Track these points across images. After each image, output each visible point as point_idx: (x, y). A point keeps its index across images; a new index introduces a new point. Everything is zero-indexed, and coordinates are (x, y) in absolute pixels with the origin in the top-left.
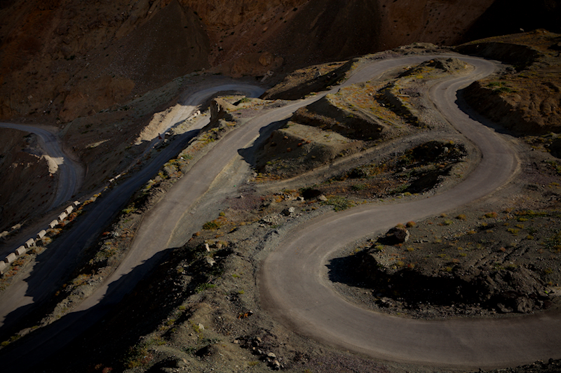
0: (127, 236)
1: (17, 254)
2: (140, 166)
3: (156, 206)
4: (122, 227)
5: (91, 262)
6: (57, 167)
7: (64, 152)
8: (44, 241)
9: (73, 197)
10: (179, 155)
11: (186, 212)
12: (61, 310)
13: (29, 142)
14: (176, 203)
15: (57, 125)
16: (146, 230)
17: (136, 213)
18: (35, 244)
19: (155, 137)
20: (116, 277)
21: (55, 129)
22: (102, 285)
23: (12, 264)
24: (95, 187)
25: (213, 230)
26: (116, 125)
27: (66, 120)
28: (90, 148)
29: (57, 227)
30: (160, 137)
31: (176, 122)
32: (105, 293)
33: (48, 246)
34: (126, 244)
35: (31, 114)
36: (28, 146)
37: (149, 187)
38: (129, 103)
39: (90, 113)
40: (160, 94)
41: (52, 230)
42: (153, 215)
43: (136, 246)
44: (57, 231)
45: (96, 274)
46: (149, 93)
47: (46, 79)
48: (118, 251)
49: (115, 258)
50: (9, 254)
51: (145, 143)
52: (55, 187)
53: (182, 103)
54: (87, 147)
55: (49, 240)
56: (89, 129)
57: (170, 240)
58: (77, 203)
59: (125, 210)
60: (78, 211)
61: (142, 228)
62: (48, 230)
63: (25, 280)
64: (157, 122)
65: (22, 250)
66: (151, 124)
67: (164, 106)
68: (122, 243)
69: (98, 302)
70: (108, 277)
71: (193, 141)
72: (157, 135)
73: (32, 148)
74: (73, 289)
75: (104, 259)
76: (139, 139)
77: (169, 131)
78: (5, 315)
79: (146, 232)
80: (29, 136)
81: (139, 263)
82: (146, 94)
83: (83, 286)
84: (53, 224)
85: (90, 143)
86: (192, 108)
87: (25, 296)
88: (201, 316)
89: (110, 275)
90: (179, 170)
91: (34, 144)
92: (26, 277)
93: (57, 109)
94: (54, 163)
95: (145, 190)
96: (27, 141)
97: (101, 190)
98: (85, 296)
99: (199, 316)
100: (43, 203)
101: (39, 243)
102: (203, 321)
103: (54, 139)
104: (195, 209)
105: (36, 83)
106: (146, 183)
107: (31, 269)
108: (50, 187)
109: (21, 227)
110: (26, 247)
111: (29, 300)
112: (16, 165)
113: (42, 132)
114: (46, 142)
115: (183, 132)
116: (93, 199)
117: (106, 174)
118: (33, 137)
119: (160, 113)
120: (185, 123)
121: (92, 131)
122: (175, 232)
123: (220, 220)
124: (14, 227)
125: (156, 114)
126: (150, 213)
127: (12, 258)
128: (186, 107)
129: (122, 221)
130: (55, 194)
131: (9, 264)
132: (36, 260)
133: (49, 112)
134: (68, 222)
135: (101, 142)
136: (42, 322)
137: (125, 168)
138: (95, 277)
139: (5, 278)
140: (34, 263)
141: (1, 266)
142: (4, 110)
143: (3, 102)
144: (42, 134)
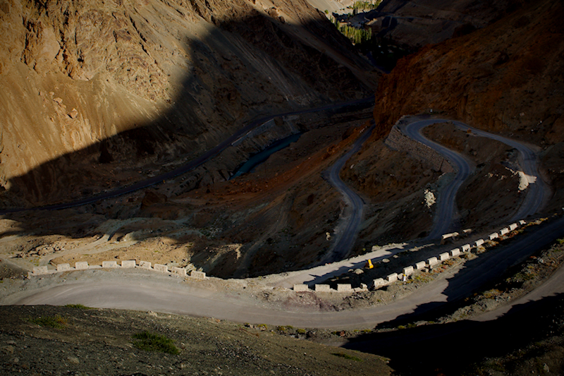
0: (551, 266)
1: (451, 254)
4: (550, 255)
5: (508, 280)
6: (527, 184)
7: (539, 172)
8: (478, 249)
12: (459, 315)
13: (510, 156)
15: (541, 146)
18: (469, 250)
20: (523, 301)
21: (538, 148)
22: (507, 304)
23: (443, 263)
27: (551, 142)
29: (495, 240)
32: (506, 312)
33: (480, 255)
34: (547, 273)
35: (519, 130)
36: (508, 160)
41: (490, 241)
43: (556, 277)
44: (494, 243)
45: (508, 292)
47: (541, 100)
48: (536, 277)
49: (531, 283)
50: (445, 252)
55: (483, 250)
58: (522, 222)
59: (559, 240)
60: (520, 231)
62: (487, 241)
63: (448, 280)
65: (456, 252)
68: (544, 271)
69: (496, 318)
70: (516, 299)
73: (510, 163)
74: (480, 300)
75: (521, 280)
78: (418, 304)
80: (511, 151)
81: (551, 294)
83: (489, 300)
84: (492, 237)
87: (442, 293)
89: (520, 297)
91: (513, 160)
92: (450, 277)
93: (544, 130)
94: (526, 180)
96: (508, 155)
97: (550, 215)
98: (487, 309)
101: (474, 250)
103: (534, 158)
105: (531, 102)
107: (457, 272)
108: (515, 202)
109: (472, 233)
110: (461, 250)
111: (446, 301)
112: (491, 175)
113: (524, 148)
114: (525, 160)
116: (538, 222)
118: (515, 152)
124: (465, 231)
127: (445, 256)
129: (552, 250)
131: (441, 261)
132: (465, 264)
133: (536, 132)
134: (507, 237)
136: (439, 319)
138: (505, 295)
139: (432, 272)
140: (461, 267)
141: (433, 261)
142: (496, 122)
143: (496, 115)
144: (524, 151)
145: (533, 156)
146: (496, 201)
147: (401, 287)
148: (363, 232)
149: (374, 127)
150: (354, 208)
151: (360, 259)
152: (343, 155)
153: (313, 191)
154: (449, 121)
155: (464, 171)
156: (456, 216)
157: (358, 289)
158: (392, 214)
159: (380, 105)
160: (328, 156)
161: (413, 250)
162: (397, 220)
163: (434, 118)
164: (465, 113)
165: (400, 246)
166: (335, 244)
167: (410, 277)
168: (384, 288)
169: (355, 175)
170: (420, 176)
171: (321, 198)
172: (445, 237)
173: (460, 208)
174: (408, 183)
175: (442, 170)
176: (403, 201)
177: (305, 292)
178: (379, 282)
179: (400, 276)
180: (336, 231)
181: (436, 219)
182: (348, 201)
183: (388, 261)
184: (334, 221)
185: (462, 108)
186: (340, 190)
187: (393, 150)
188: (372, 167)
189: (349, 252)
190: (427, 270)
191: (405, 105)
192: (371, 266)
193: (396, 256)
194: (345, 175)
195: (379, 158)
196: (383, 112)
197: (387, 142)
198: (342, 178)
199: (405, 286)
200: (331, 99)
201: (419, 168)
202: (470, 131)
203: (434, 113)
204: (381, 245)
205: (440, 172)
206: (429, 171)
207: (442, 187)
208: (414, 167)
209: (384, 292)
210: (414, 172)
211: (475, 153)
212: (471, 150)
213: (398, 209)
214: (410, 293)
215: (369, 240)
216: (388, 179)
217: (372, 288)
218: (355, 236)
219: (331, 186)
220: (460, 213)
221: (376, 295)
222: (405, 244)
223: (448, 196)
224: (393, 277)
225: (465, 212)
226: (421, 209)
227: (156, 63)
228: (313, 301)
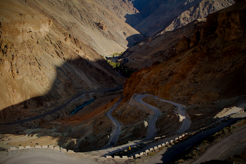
0: (202, 151)
2: (214, 126)
3: (216, 143)
4: (201, 147)
5: (186, 156)
6: (182, 119)
7: (186, 115)
8: (172, 144)
9: (186, 131)
10: (231, 126)
11: (228, 148)
13: (175, 109)
14: (225, 144)
15: (186, 105)
16: (210, 150)
17: (207, 143)
18: (168, 144)
19: (222, 117)
21: (185, 106)
23: (159, 148)
24: (194, 130)
25: (238, 158)
26: (208, 109)
27: (190, 104)
28: (196, 116)
29: (177, 140)
30: (224, 117)
31: (232, 113)
33: (173, 146)
34: (201, 153)
35: (178, 99)
37: (215, 135)
38: (215, 102)
39: (199, 103)
40: (228, 101)
42: (214, 146)
43: (204, 155)
45: (187, 160)
46: (224, 100)
47: (186, 89)
48: (197, 155)
49: (195, 157)
50: (159, 144)
51: (218, 118)
53: (237, 106)
54: (195, 115)
55: (174, 144)
56: (197, 109)
57: (219, 157)
58: (186, 134)
59: (204, 141)
61: (209, 149)
62: (174, 140)
63: (162, 155)
64: (224, 112)
65: (163, 145)
66: (222, 112)
67: (229, 106)
68: (199, 152)
71: (239, 122)
72: (223, 116)
73: (175, 111)
75: (191, 156)
76: (216, 116)
77: (229, 116)
79: (210, 151)
80: (175, 107)
81: (204, 161)
82: (223, 100)
84: (176, 139)
85: (196, 114)
86: (240, 109)
89: (192, 162)
90: (229, 132)
91: (177, 110)
93: (187, 100)
94: (182, 118)
95: (213, 136)
96: (174, 108)
97: (196, 131)
100: (175, 131)
101: (170, 144)
103: (184, 110)
104: (232, 148)
105: (182, 89)
106: (214, 133)
107: (165, 152)
108: (178, 126)
109: (165, 137)
110: (165, 144)
111: (162, 162)
112: (169, 116)
113: (180, 106)
114: (181, 110)
115: (234, 117)
116: (193, 134)
117: (200, 126)
118: (177, 107)
119: (227, 108)
120: (236, 114)
121: (198, 110)
122: (221, 154)
123: (242, 155)
124: (163, 136)
125: (225, 108)
126: (213, 145)
127: (160, 146)
128: (238, 108)
129: (201, 145)
130: (180, 129)
132: (167, 149)
133: (184, 100)
134: (182, 139)
135: (200, 114)
137: (207, 126)
138: (186, 161)
139: (156, 152)
140: (167, 150)
141: (156, 148)
142: (169, 96)
143: (169, 94)
144: (180, 107)
145: (184, 109)
146: (171, 125)
147: (145, 157)
148: (121, 136)
149: (123, 97)
150: (117, 127)
151: (124, 146)
152: (112, 107)
153: (102, 120)
154: (152, 96)
155: (158, 114)
156: (156, 130)
157: (130, 158)
158: (132, 129)
159: (125, 90)
160: (106, 108)
161: (145, 143)
162: (134, 131)
163: (146, 95)
164: (157, 93)
165: (138, 141)
166: (111, 140)
167: (148, 154)
168: (139, 158)
169: (117, 115)
170: (141, 115)
171: (105, 123)
172: (156, 138)
173: (157, 127)
174: (137, 118)
175: (149, 113)
176: (136, 124)
177: (110, 159)
178: (137, 155)
179: (144, 153)
180: (111, 135)
181: (148, 131)
182: (115, 124)
183: (136, 147)
184: (110, 131)
185: (156, 91)
186: (112, 120)
187: (131, 106)
188: (124, 112)
189: (116, 142)
190: (154, 151)
191: (135, 90)
192: (130, 149)
193: (139, 145)
194: (114, 115)
195: (126, 109)
196: (126, 92)
197: (129, 103)
198: (113, 116)
199: (147, 157)
200: (105, 87)
201: (141, 113)
202: (160, 100)
203: (146, 93)
204: (132, 140)
205: (149, 114)
206: (145, 114)
207: (150, 120)
208: (139, 112)
209: (139, 159)
210: (139, 114)
211: (162, 108)
212: (160, 107)
213: (134, 127)
214: (149, 160)
215: (124, 138)
216: (130, 116)
217: (134, 157)
218: (118, 137)
219: (109, 119)
220: (157, 129)
221: (137, 160)
222: (140, 141)
223: (152, 123)
224: (142, 154)
225: (159, 129)
226: (143, 127)
227: (44, 73)
228: (113, 162)
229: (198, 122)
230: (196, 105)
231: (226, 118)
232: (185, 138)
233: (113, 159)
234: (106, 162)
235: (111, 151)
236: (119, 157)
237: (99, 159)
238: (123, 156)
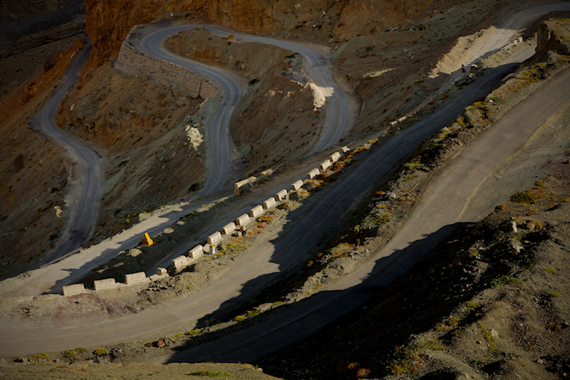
0: (407, 200)
1: (264, 207)
2: (433, 107)
3: (449, 163)
4: (401, 186)
5: (357, 228)
6: (324, 99)
7: (335, 81)
8: (299, 194)
9: (341, 141)
10: (488, 97)
11: (490, 175)
12: (311, 287)
13: (293, 64)
14: (477, 162)
15: (329, 45)
16: (433, 194)
17: (422, 169)
18: (287, 197)
19: (456, 69)
20: (387, 251)
21: (326, 49)
22: (367, 260)
23: (257, 220)
24: (371, 130)
25: (525, 205)
26: (405, 50)
27: (341, 38)
28: (369, 78)
29: (317, 177)
30: (463, 70)
31: (488, 51)
32: (370, 272)
33: (305, 201)
34: (404, 210)
35: (297, 27)
36: (290, 69)
37: (442, 136)
38: (425, 21)
39: (373, 31)
40: (470, 11)
41: (311, 181)
42: (444, 175)
43: (418, 214)
44: (317, 183)
45: (362, 244)
46: (454, 8)
48: (393, 218)
49: (388, 227)
50: (255, 205)
51: (444, 77)
52: (319, 125)
53: (498, 25)
54: (365, 76)
55: (306, 194)
56: (370, 53)
57: (464, 210)
58: (345, 149)
59: (407, 165)
60: (347, 160)
61: (427, 191)
62: (306, 181)
63: (272, 242)
64: (461, 49)
65: (271, 203)
66: (455, 51)
67: (473, 28)
68: (400, 208)
69: (360, 282)
70: (376, 251)
71: (510, 78)
72: (460, 67)
73: (294, 73)
74: (331, 260)
75: (374, 226)
76: (435, 71)
77: (478, 62)
78: (243, 283)
79: (432, 197)
80: (293, 56)
81: (418, 237)
82: (450, 10)
83: (343, 259)
84: (313, 174)
85: (369, 71)
86: (511, 33)
87: (271, 261)
88: (496, 319)
89: (380, 248)
90: (486, 117)
91: (298, 67)
92: (273, 238)
93: (330, 24)
94: (321, 94)
95: (436, 140)
96: (289, 63)
97: (378, 135)
98: (345, 272)
99: (493, 319)
100: (303, 145)
101: (294, 197)
102: (498, 326)
103: (324, 63)
104: (502, 172)
106: (438, 131)
107: (280, 229)
108: (313, 125)
109: (274, 174)
110: (277, 199)
111: (275, 268)
112: (273, 93)
113: (309, 52)
114: (313, 66)
115: (495, 65)
116: (367, 146)
117: (387, 114)
118: (297, 58)
119: (467, 37)
120: (500, 53)
121: (373, 55)
122: (472, 201)
123: (535, 191)
124: (264, 173)
125: (461, 38)
126: (440, 172)
127: (258, 211)
128: (503, 30)
129: (402, 179)
130: (319, 135)
131: (254, 219)
132: (288, 217)
133: (320, 27)
134: (332, 172)
135: (384, 71)
136: (287, 297)
137: (412, 108)
138: (360, 249)
139: (247, 235)
140: (285, 221)
141: (244, 220)
142: (264, 20)
143: (263, 10)
144: (309, 54)
145: (323, 60)
146: (287, 127)
147: (213, 263)
148: (107, 198)
149: (90, 48)
150: (86, 165)
151: (126, 235)
152: (54, 93)
153: (20, 151)
154: (199, 26)
155: (232, 93)
156: (235, 155)
157: (155, 277)
158: (145, 165)
159: (94, 15)
160: (28, 98)
161: (201, 210)
162: (153, 172)
163: (178, 26)
164: (219, 13)
165: (177, 208)
166: (71, 221)
167: (219, 248)
168: (190, 269)
169: (79, 119)
170: (173, 107)
171: (34, 159)
172: (239, 185)
173: (237, 143)
174: (157, 120)
175: (202, 95)
176: (156, 146)
177: (81, 295)
178: (181, 262)
179: (207, 248)
180: (68, 201)
181: (208, 163)
182: (76, 158)
183: (171, 231)
184: (60, 188)
185: (215, 6)
186: (61, 143)
187: (128, 77)
188: (102, 104)
189: (94, 227)
190: (240, 234)
191: (133, 11)
192: (150, 242)
193: (181, 223)
194: (64, 121)
195: (110, 91)
196: (100, 25)
197: (117, 66)
198: (60, 126)
199: (217, 261)
200: (12, 15)
201: (169, 97)
202: (231, 37)
203: (176, 18)
204: (150, 210)
205: (200, 99)
206: (184, 98)
207: (208, 118)
208: (162, 96)
209: (191, 273)
210: (163, 102)
211: (243, 66)
212: (238, 63)
213: (153, 158)
214: (227, 269)
215: (119, 207)
216: (128, 117)
217: (172, 271)
218: (97, 204)
219: (47, 140)
220: (239, 150)
221: (184, 279)
222: (182, 204)
223: (219, 130)
224: (197, 252)
225: (246, 148)
226: (185, 152)
228: (95, 305)
229: (379, 102)
230: (362, 38)
231: (468, 70)
232: (342, 164)
233: (91, 296)
234: (64, 312)
235: (77, 267)
236: (113, 280)
237: (36, 304)
238: (129, 277)
